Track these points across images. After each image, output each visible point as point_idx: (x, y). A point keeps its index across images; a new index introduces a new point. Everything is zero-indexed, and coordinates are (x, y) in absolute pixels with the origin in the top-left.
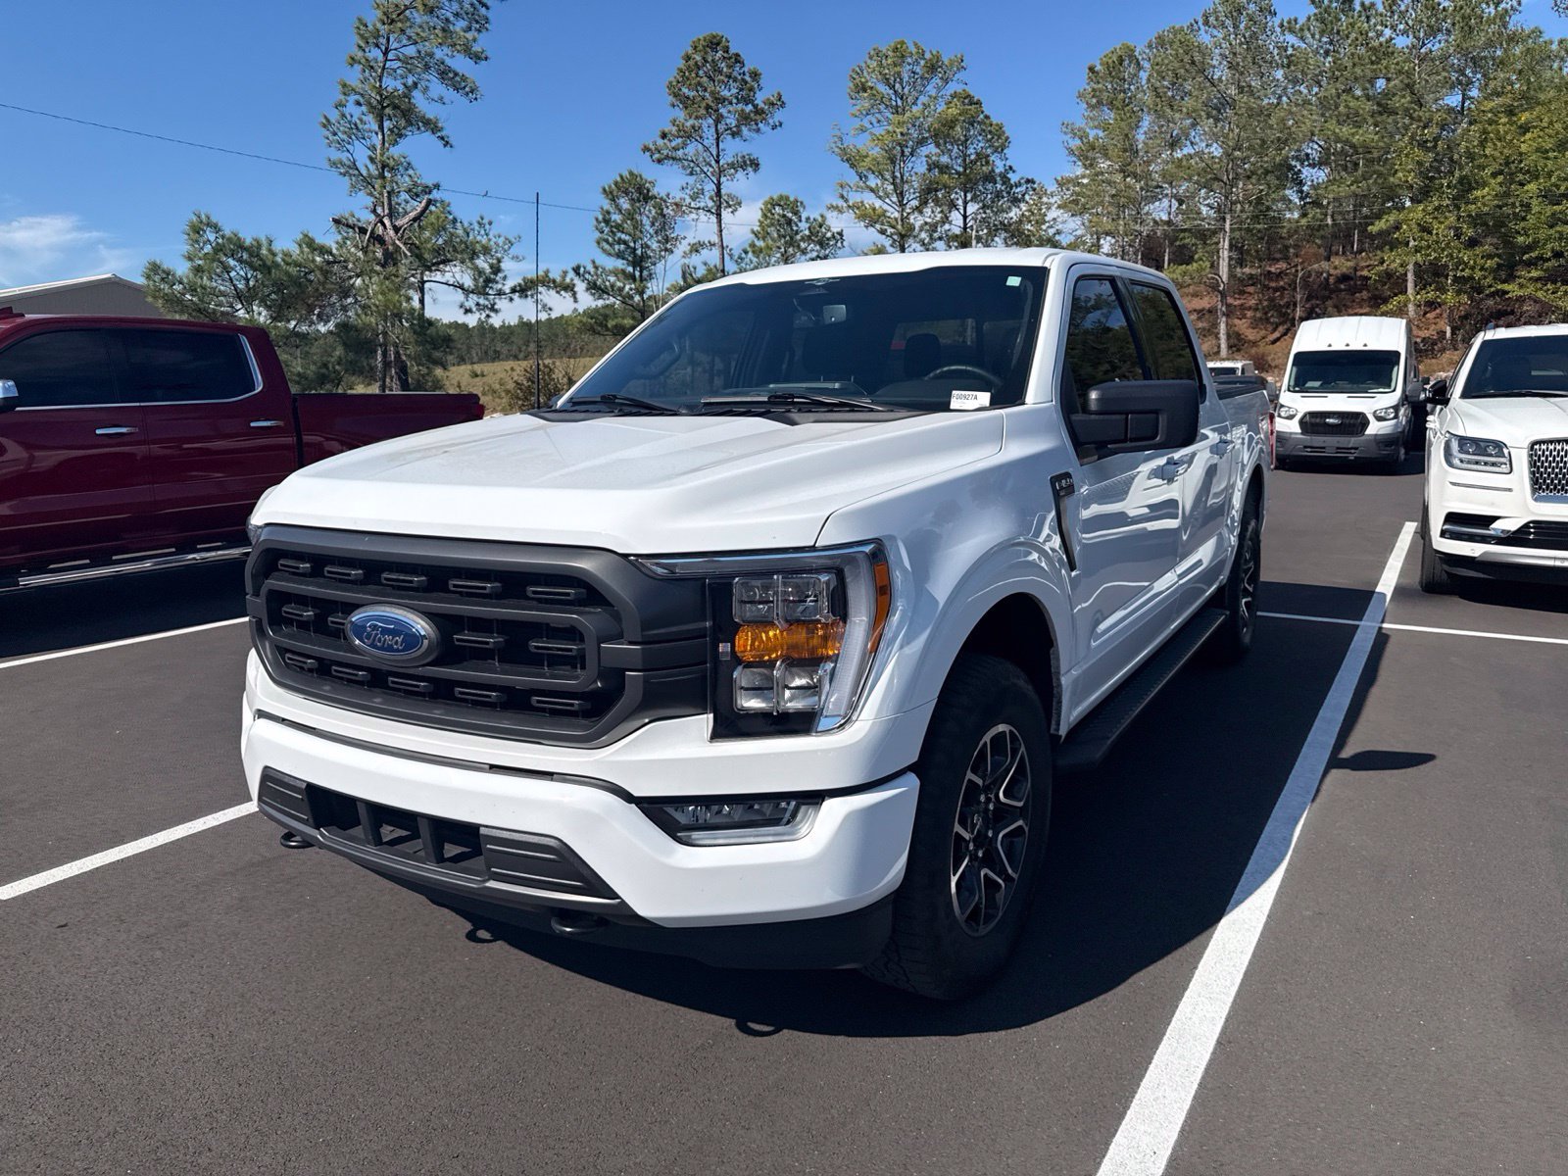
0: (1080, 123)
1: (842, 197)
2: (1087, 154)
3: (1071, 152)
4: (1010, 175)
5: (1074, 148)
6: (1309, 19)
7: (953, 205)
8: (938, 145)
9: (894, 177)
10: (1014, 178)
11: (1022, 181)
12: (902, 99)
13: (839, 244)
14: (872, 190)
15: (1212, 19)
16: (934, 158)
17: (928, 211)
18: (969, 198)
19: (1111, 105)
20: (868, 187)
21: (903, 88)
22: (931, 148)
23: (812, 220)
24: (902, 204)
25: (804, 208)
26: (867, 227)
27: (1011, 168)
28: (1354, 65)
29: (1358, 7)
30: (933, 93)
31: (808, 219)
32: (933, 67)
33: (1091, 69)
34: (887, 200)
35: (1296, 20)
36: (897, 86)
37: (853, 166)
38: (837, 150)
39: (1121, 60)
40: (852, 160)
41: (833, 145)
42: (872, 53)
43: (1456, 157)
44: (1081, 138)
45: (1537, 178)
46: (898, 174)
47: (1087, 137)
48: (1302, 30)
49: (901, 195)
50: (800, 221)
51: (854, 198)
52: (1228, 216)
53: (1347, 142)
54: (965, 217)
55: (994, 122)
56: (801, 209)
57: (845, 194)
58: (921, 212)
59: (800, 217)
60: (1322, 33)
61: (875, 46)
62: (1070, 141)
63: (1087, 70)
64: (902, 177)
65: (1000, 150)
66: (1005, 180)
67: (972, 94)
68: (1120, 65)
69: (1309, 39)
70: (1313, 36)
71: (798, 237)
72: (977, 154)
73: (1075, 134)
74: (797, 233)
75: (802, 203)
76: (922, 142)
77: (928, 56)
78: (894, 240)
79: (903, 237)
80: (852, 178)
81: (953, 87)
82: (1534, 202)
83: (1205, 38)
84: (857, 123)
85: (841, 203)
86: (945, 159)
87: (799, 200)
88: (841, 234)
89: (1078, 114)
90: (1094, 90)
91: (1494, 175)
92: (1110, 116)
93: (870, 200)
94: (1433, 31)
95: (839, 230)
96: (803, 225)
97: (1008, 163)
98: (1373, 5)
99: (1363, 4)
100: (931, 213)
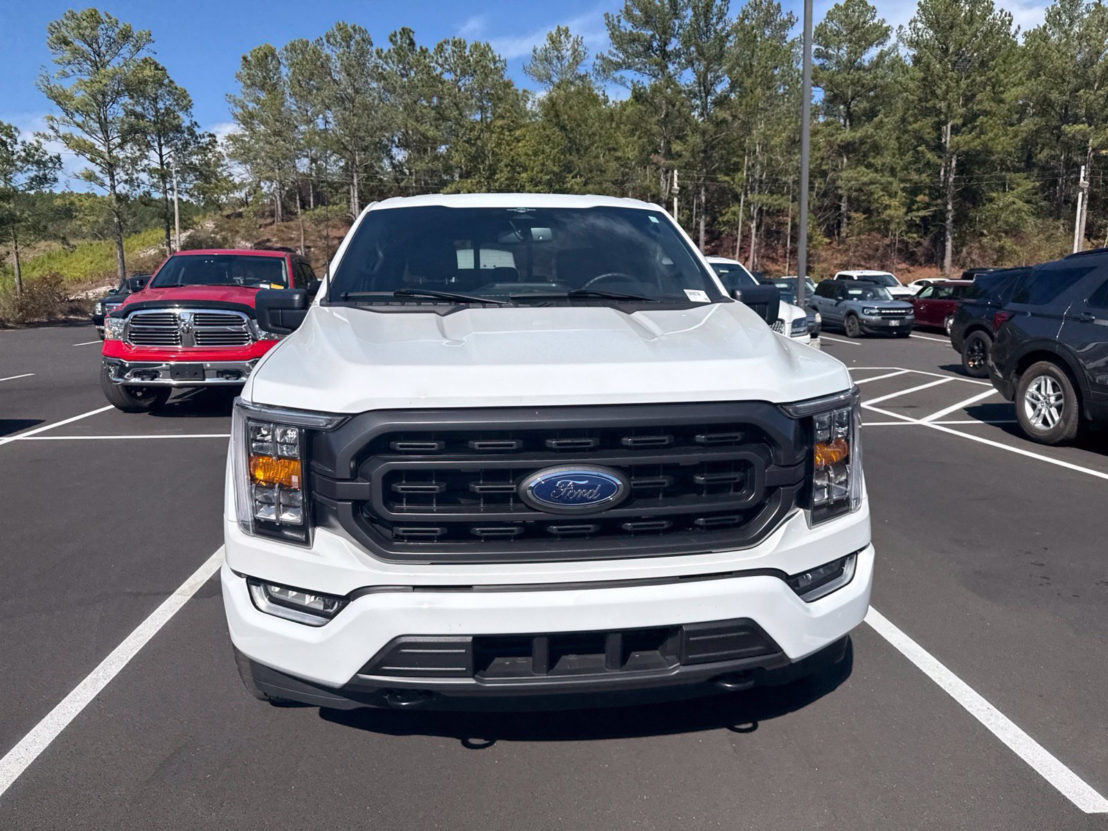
0: (240, 97)
1: (53, 128)
2: (247, 120)
3: (236, 117)
4: (196, 129)
5: (238, 114)
6: (389, 51)
7: (149, 146)
8: (132, 97)
9: (99, 118)
10: (198, 132)
11: (206, 135)
12: (99, 56)
13: (57, 166)
14: (79, 125)
15: (331, 40)
16: (130, 107)
17: (128, 146)
18: (163, 142)
19: (262, 88)
20: (75, 122)
21: (99, 48)
22: (125, 99)
23: (28, 144)
24: (107, 140)
25: (19, 133)
26: (77, 155)
27: (196, 123)
28: (423, 86)
29: (418, 50)
30: (128, 56)
31: (24, 143)
32: (126, 36)
33: (245, 58)
34: (94, 136)
35: (382, 50)
36: (95, 46)
37: (59, 103)
38: (42, 87)
39: (267, 57)
40: (60, 99)
41: (39, 83)
42: (68, 14)
43: (486, 152)
44: (242, 108)
45: (527, 170)
46: (101, 115)
47: (247, 107)
48: (386, 57)
49: (105, 132)
50: (16, 143)
51: (63, 130)
52: (355, 175)
53: (423, 135)
54: (161, 156)
55: (178, 87)
56: (17, 135)
57: (55, 126)
58: (122, 149)
59: (16, 140)
60: (399, 62)
61: (71, 9)
62: (234, 108)
63: (242, 59)
64: (106, 119)
65: (186, 109)
66: (192, 134)
67: (158, 62)
68: (265, 59)
69: (391, 65)
70: (393, 62)
71: (15, 157)
72: (166, 109)
73: (237, 104)
74: (13, 154)
75: (16, 129)
76: (119, 94)
77: (121, 26)
78: (103, 169)
79: (111, 165)
80: (59, 114)
81: (143, 54)
82: (527, 184)
83: (327, 50)
84: (60, 69)
85: (52, 133)
86: (139, 109)
87: (13, 126)
88: (58, 158)
89: (238, 90)
90: (248, 74)
91: (506, 166)
92: (263, 96)
93: (78, 133)
94: (464, 73)
95: (56, 155)
96: (18, 147)
97: (194, 120)
98: (427, 50)
99: (421, 48)
100: (130, 150)
